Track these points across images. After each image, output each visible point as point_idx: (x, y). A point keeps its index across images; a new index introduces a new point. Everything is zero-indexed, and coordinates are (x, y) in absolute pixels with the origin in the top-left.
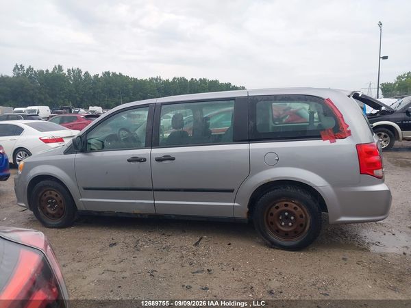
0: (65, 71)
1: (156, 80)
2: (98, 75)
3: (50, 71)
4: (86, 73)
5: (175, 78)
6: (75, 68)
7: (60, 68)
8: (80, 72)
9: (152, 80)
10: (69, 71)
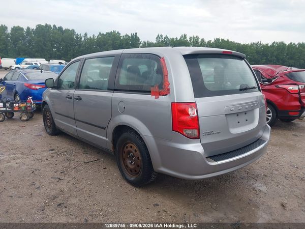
0: (188, 39)
1: (257, 44)
2: (210, 41)
3: (178, 39)
4: (203, 40)
5: (274, 43)
6: (195, 36)
7: (185, 36)
8: (198, 38)
9: (252, 45)
10: (190, 38)
